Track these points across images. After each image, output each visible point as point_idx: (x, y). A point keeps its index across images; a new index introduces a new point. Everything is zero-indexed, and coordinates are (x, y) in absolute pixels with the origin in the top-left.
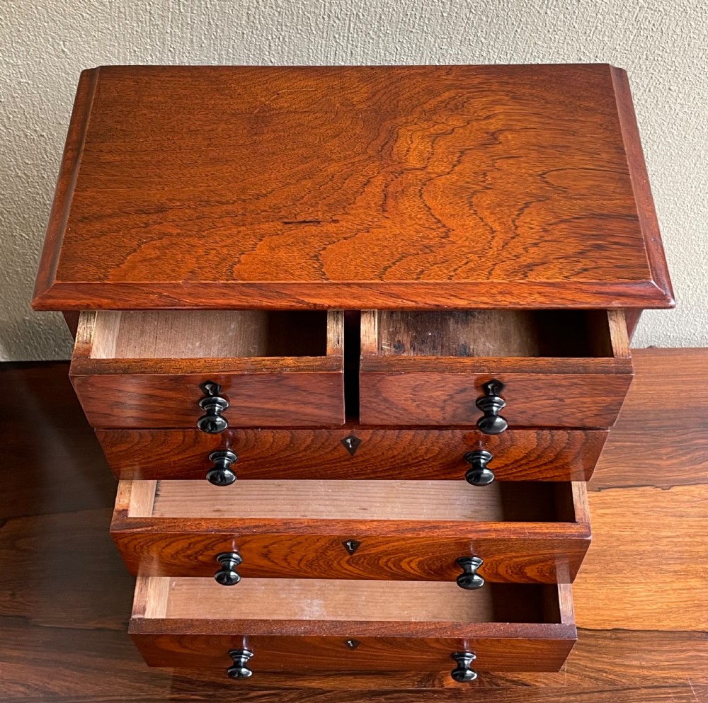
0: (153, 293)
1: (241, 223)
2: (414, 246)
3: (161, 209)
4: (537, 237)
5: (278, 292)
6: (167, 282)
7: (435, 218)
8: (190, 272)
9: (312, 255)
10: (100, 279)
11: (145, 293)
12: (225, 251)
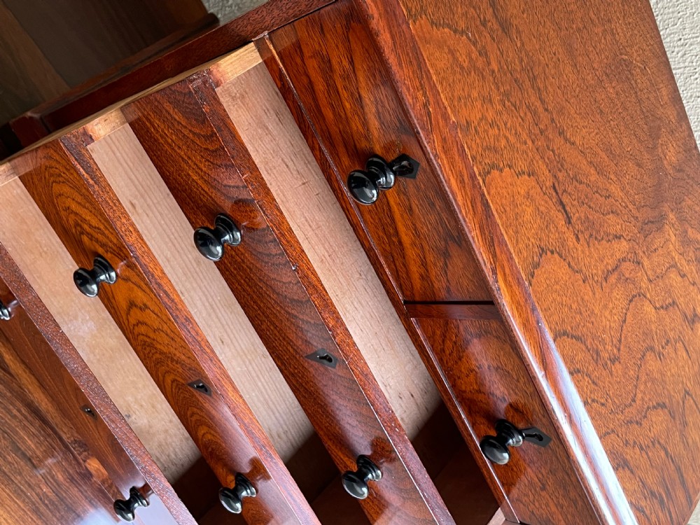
0: (425, 94)
1: (533, 137)
2: (593, 340)
3: (505, 26)
4: (646, 443)
5: (492, 239)
6: (446, 103)
7: (621, 336)
8: (467, 122)
9: (542, 245)
10: (409, 11)
11: (420, 83)
12: (503, 142)
